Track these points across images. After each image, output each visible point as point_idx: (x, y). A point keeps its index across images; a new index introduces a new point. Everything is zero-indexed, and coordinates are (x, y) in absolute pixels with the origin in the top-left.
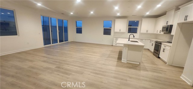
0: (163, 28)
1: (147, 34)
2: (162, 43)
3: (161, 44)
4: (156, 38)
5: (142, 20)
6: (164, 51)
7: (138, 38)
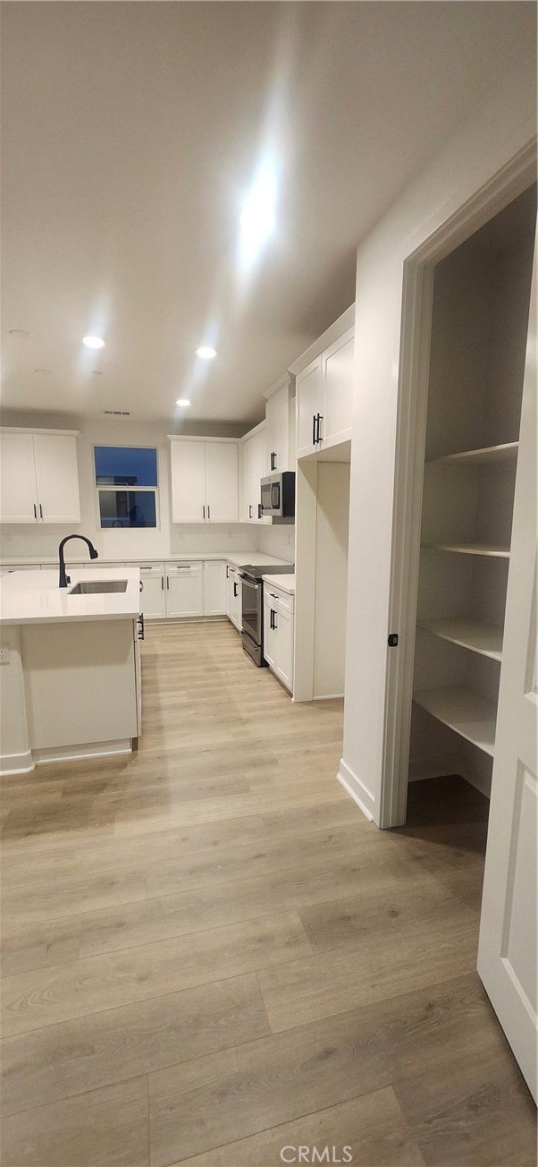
0: (264, 488)
1: (205, 528)
2: (264, 577)
3: (260, 581)
4: (259, 551)
5: (167, 446)
6: (273, 626)
7: (168, 556)
